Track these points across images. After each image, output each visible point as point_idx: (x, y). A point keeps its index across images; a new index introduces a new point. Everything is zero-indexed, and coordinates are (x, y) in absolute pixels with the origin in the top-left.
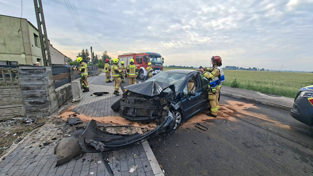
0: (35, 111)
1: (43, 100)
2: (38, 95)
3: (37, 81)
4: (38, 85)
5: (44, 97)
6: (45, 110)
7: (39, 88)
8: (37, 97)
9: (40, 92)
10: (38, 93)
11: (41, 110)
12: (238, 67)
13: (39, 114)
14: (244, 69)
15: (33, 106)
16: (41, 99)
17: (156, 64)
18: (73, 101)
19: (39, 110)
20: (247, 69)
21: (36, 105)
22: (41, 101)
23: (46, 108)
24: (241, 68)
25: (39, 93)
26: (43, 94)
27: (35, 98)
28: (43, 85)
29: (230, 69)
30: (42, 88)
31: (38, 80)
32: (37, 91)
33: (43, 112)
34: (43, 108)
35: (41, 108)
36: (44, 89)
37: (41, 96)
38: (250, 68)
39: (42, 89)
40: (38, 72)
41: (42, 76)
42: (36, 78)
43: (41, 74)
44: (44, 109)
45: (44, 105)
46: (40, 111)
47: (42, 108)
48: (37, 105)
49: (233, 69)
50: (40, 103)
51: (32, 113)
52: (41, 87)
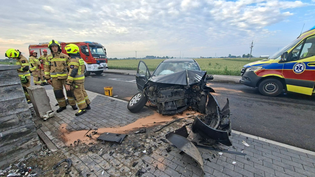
0: (10, 153)
1: (26, 127)
2: (14, 121)
3: (6, 95)
4: (9, 101)
5: (27, 122)
6: (32, 143)
7: (14, 108)
8: (11, 125)
9: (17, 114)
10: (11, 117)
11: (23, 146)
12: (156, 57)
13: (22, 155)
14: (160, 58)
15: (3, 146)
16: (21, 125)
17: (100, 56)
18: (45, 119)
19: (20, 147)
20: (162, 58)
21: (12, 141)
22: (21, 129)
23: (32, 139)
24: (158, 57)
25: (15, 116)
26: (24, 116)
27: (7, 129)
28: (22, 100)
29: (149, 59)
30: (20, 105)
31: (9, 91)
32: (10, 113)
33: (29, 149)
34: (28, 140)
35: (23, 143)
36: (24, 108)
37: (20, 121)
38: (164, 57)
39: (19, 108)
40: (5, 76)
41: (17, 83)
42: (4, 88)
43: (14, 78)
44: (29, 142)
45: (28, 135)
46: (21, 149)
47: (25, 142)
48: (15, 140)
49: (152, 59)
50: (21, 134)
51: (5, 158)
52: (18, 104)
